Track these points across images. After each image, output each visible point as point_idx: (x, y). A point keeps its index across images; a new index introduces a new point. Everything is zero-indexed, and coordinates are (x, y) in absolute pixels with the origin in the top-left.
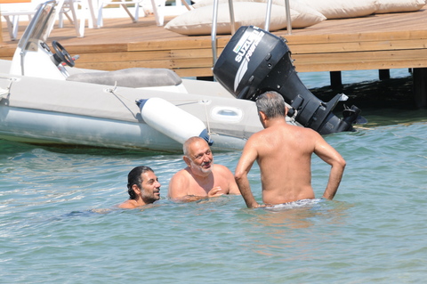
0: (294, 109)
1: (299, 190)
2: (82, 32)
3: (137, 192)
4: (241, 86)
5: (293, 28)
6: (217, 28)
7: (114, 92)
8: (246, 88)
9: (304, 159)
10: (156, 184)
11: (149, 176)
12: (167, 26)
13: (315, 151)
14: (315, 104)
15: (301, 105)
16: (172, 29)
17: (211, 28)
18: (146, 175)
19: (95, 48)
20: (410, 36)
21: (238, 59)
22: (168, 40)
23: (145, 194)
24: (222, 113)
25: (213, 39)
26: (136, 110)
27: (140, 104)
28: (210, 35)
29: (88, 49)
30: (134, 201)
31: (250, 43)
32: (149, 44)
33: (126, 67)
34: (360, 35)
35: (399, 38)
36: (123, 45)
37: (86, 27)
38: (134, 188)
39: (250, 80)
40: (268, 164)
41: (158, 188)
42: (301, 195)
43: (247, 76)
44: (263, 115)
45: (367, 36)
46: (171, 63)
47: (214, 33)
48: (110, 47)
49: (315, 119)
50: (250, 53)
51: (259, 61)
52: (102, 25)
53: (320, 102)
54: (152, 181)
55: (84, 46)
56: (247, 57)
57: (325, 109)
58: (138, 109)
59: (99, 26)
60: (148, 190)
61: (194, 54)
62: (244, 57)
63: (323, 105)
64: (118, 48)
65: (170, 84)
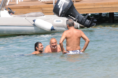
0: (76, 19)
1: (77, 47)
2: (17, 3)
3: (37, 49)
4: (61, 14)
5: (76, 2)
6: (55, 2)
7: (26, 19)
8: (63, 14)
9: (79, 39)
10: (43, 47)
11: (41, 45)
12: (41, 1)
13: (82, 37)
14: (82, 17)
15: (78, 18)
16: (42, 2)
17: (53, 2)
18: (40, 45)
19: (21, 7)
20: (108, 4)
21: (59, 7)
22: (41, 5)
23: (39, 49)
24: (57, 21)
25: (54, 5)
26: (33, 23)
27: (34, 21)
28: (53, 3)
29: (19, 7)
30: (36, 52)
31: (62, 2)
32: (36, 6)
33: (30, 12)
34: (94, 3)
35: (105, 4)
36: (29, 6)
37: (18, 1)
38: (36, 48)
39: (63, 12)
40: (69, 40)
41: (43, 48)
42: (77, 49)
43: (62, 11)
44: (68, 26)
45: (96, 4)
46: (42, 11)
47: (54, 3)
48: (25, 7)
49: (82, 21)
50: (62, 5)
51: (65, 7)
52: (23, 1)
53: (83, 16)
54: (42, 46)
55: (18, 7)
56: (62, 6)
57: (85, 18)
58: (34, 22)
59: (22, 1)
60: (40, 49)
61: (48, 9)
62: (61, 6)
63: (84, 17)
64: (27, 7)
65: (41, 16)
